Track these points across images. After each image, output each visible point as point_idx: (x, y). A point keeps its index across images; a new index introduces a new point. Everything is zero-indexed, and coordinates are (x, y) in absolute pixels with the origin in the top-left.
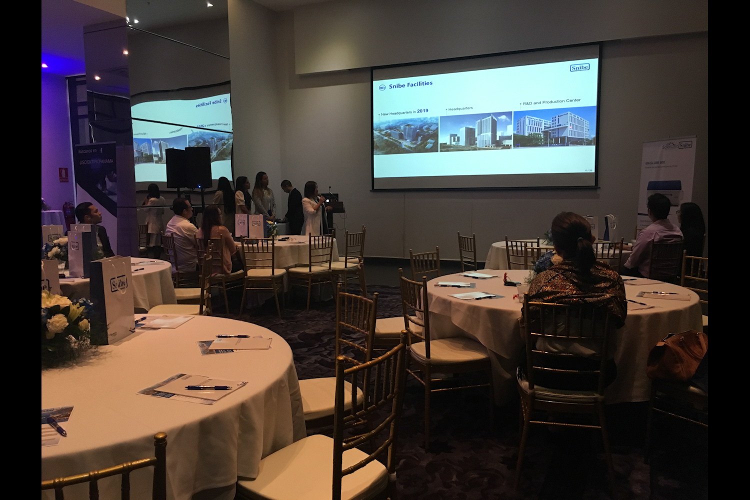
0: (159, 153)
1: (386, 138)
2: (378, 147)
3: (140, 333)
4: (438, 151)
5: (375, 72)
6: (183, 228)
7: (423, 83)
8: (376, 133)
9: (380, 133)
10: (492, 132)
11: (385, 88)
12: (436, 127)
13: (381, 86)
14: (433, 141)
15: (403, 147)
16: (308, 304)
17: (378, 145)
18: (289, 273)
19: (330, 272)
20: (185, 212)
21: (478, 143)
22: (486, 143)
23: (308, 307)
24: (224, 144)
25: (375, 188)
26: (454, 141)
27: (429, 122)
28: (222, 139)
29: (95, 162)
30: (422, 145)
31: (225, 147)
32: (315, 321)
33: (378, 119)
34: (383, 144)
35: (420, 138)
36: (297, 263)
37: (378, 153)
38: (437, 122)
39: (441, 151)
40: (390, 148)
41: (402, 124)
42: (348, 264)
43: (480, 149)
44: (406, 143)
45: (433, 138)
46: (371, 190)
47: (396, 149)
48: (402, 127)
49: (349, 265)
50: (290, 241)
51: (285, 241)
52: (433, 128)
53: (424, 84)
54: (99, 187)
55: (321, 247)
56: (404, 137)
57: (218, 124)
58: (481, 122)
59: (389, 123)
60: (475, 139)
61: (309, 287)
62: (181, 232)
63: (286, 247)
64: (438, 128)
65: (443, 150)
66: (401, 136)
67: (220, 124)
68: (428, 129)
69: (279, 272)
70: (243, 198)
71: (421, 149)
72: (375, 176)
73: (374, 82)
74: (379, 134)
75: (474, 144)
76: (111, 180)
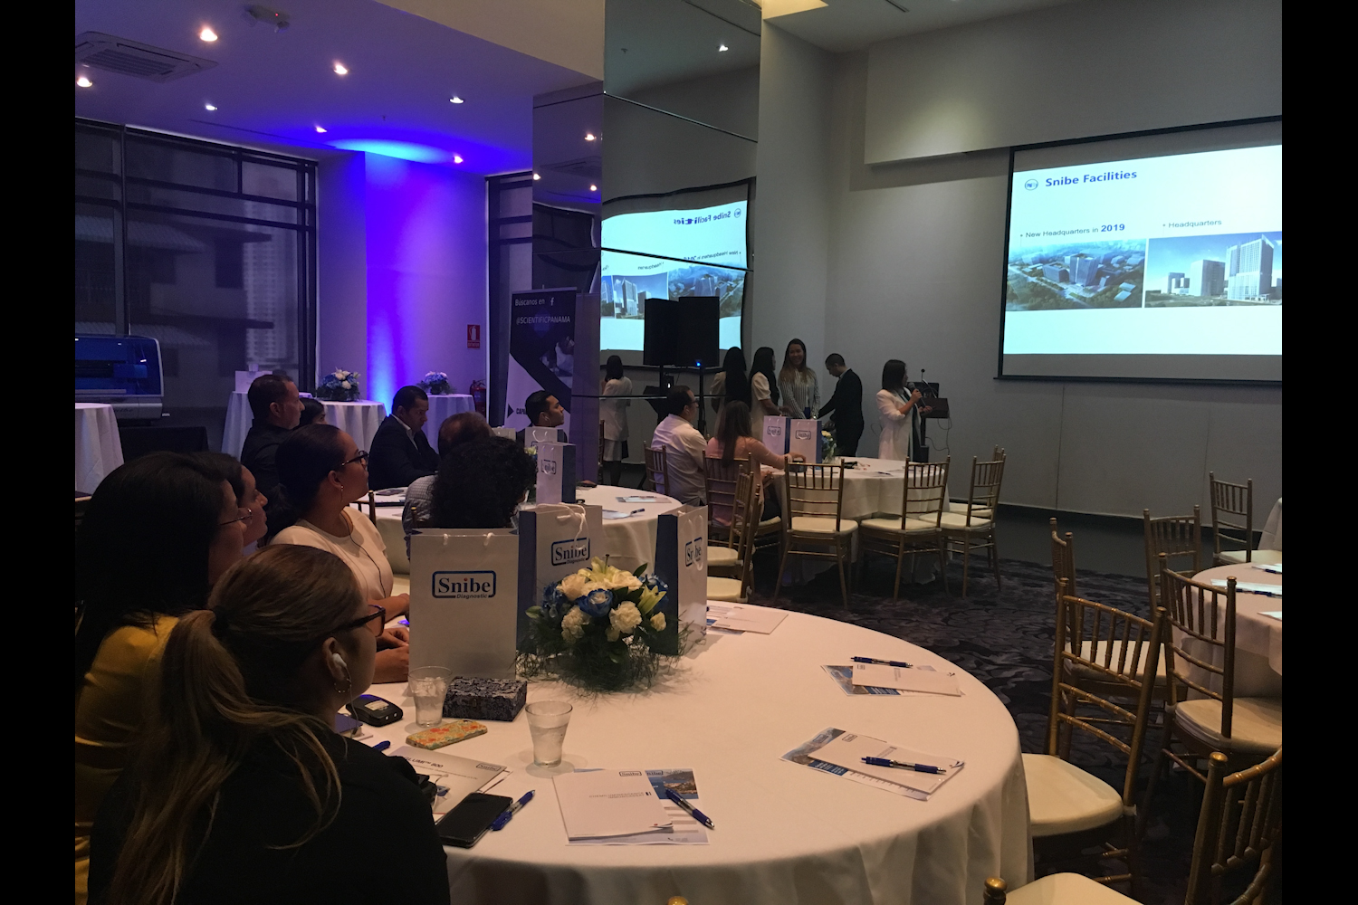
0: (622, 301)
1: (1034, 279)
2: (1014, 297)
3: (716, 639)
4: (1141, 306)
5: (1018, 155)
6: (684, 437)
7: (1117, 174)
8: (1012, 270)
9: (1020, 269)
10: (1261, 271)
11: (1037, 186)
12: (1140, 259)
13: (1029, 183)
14: (1132, 287)
15: (1068, 296)
16: (897, 587)
17: (1015, 292)
18: (861, 527)
19: (938, 532)
20: (686, 408)
21: (1231, 292)
22: (1247, 292)
23: (896, 593)
24: (730, 288)
25: (1004, 374)
26: (1178, 285)
27: (1126, 250)
28: (727, 279)
29: (542, 321)
30: (1108, 294)
31: (731, 293)
32: (913, 621)
33: (1019, 246)
34: (1026, 291)
35: (1103, 281)
36: (876, 511)
37: (1014, 307)
38: (1142, 249)
39: (1148, 306)
40: (1039, 299)
41: (1067, 254)
42: (972, 518)
43: (1232, 303)
44: (1073, 290)
45: (1131, 281)
46: (996, 376)
47: (1051, 301)
48: (1068, 259)
49: (974, 521)
50: (862, 470)
51: (851, 468)
52: (1134, 260)
53: (1119, 176)
54: (545, 361)
55: (918, 485)
56: (1071, 278)
57: (720, 254)
58: (1239, 251)
59: (1042, 251)
60: (1224, 284)
61: (900, 556)
62: (679, 443)
63: (858, 480)
64: (1143, 261)
65: (1152, 303)
66: (1065, 277)
67: (723, 254)
68: (1121, 262)
69: (848, 526)
70: (767, 388)
71: (1106, 301)
72: (1007, 351)
73: (1014, 174)
74: (1018, 272)
75: (1222, 292)
76: (564, 351)
